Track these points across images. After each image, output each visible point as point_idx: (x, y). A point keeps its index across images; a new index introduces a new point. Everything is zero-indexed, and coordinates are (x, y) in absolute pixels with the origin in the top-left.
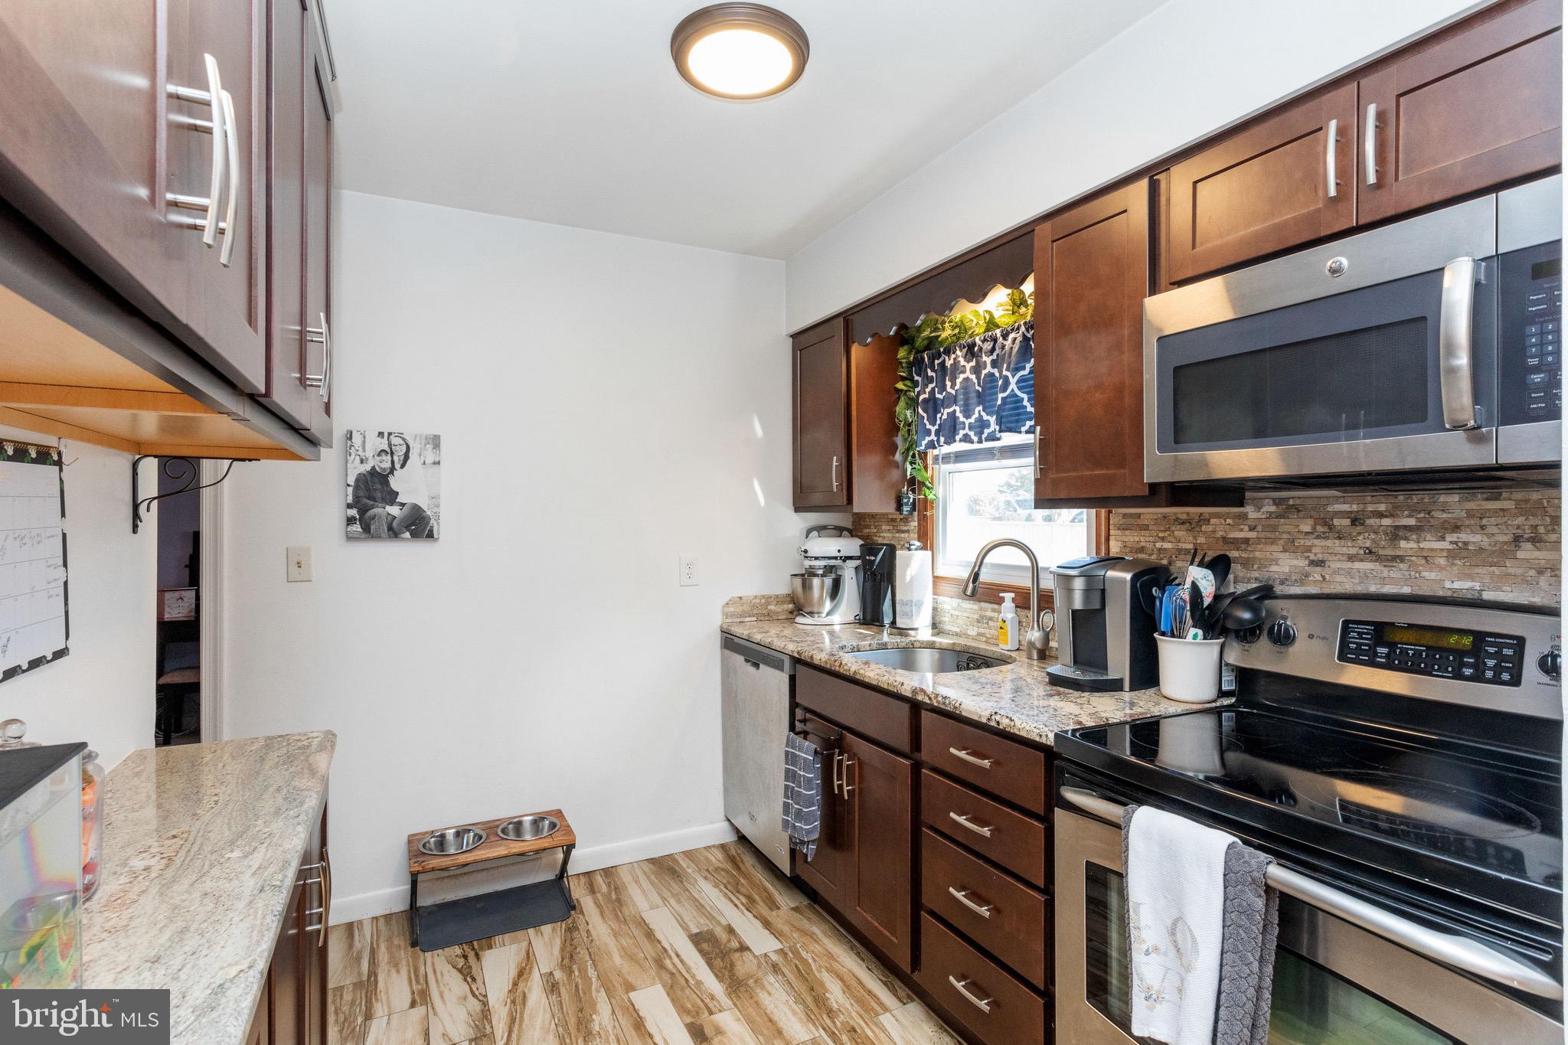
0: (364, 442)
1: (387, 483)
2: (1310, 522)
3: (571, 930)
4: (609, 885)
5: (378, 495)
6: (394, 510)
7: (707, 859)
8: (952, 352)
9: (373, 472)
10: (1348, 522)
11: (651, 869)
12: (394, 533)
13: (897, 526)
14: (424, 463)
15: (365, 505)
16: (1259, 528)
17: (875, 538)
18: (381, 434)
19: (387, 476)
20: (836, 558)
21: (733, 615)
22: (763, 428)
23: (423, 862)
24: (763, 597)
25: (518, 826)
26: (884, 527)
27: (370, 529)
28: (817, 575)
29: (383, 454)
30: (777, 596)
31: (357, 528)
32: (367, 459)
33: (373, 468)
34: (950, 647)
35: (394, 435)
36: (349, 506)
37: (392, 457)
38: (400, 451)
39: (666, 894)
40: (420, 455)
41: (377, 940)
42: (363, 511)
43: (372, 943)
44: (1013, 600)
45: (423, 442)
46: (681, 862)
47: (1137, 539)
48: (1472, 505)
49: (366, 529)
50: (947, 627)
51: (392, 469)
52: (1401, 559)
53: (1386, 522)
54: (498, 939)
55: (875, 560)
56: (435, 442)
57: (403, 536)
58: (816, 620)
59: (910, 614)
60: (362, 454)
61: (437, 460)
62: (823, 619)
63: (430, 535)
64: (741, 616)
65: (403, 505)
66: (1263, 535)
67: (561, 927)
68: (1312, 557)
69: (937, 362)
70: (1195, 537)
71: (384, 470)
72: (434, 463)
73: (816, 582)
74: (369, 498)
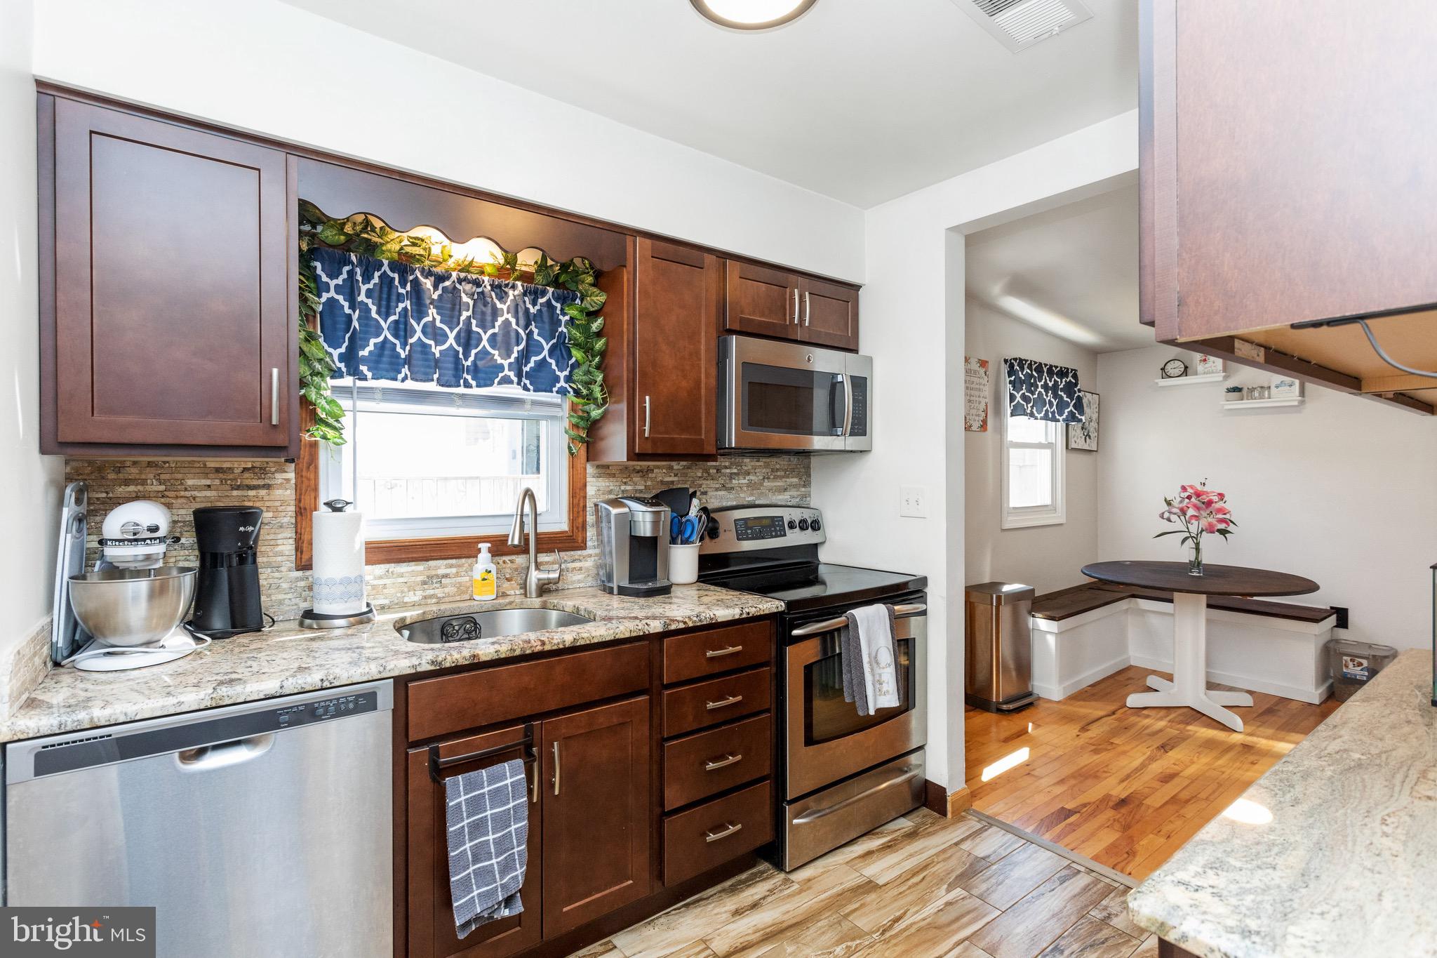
2: (701, 471)
10: (715, 471)
13: (232, 479)
16: (679, 475)
44: (490, 550)
47: (607, 484)
48: (753, 464)
52: (732, 488)
53: (728, 471)
66: (681, 479)
68: (702, 490)
70: (645, 482)
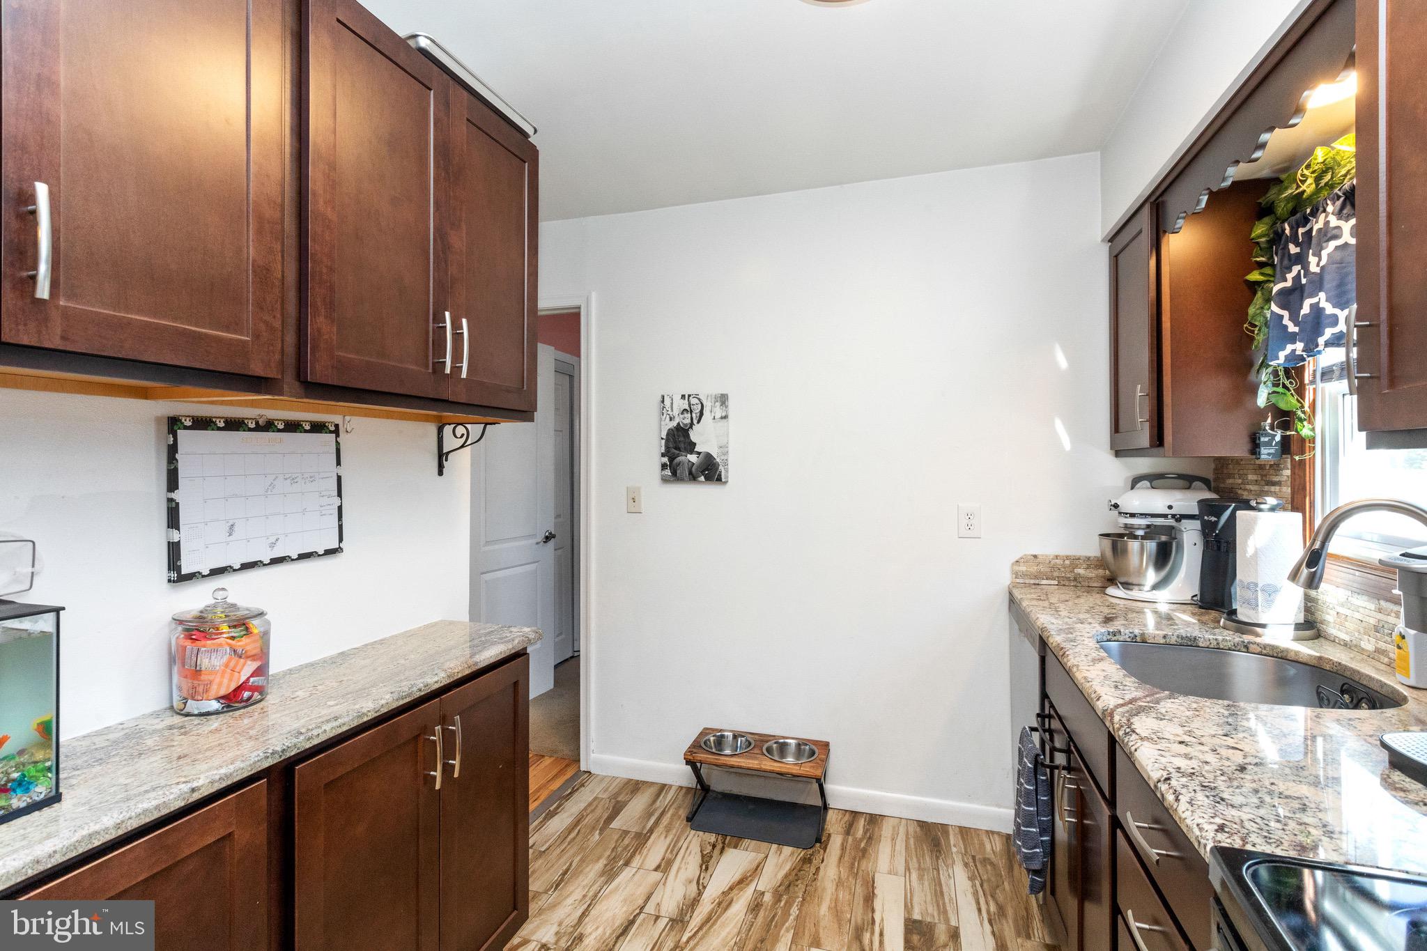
0: (672, 404)
1: (688, 436)
3: (807, 861)
4: (865, 832)
5: (682, 446)
6: (693, 458)
7: (982, 845)
8: (1321, 209)
9: (678, 427)
11: (916, 832)
12: (693, 477)
13: (1266, 475)
14: (714, 418)
15: (674, 453)
17: (1240, 492)
18: (683, 397)
19: (688, 430)
20: (1165, 516)
21: (1024, 575)
22: (1067, 359)
23: (695, 753)
24: (1068, 557)
25: (783, 748)
26: (1250, 477)
27: (676, 472)
28: (1136, 537)
29: (685, 412)
30: (1089, 558)
31: (668, 472)
32: (674, 417)
33: (679, 424)
34: (1314, 662)
35: (692, 396)
36: (663, 455)
37: (691, 414)
38: (697, 409)
39: (914, 864)
40: (711, 412)
41: (671, 806)
42: (672, 459)
43: (666, 807)
45: (713, 399)
46: (952, 837)
49: (674, 473)
50: (1332, 630)
51: (692, 424)
54: (746, 842)
55: (1216, 523)
56: (723, 399)
57: (700, 479)
58: (1135, 594)
59: (1253, 601)
60: (671, 413)
61: (724, 414)
62: (1144, 594)
63: (719, 479)
64: (1036, 577)
65: (699, 453)
67: (799, 854)
69: (1301, 231)
71: (686, 425)
72: (722, 418)
73: (1134, 546)
74: (676, 448)
